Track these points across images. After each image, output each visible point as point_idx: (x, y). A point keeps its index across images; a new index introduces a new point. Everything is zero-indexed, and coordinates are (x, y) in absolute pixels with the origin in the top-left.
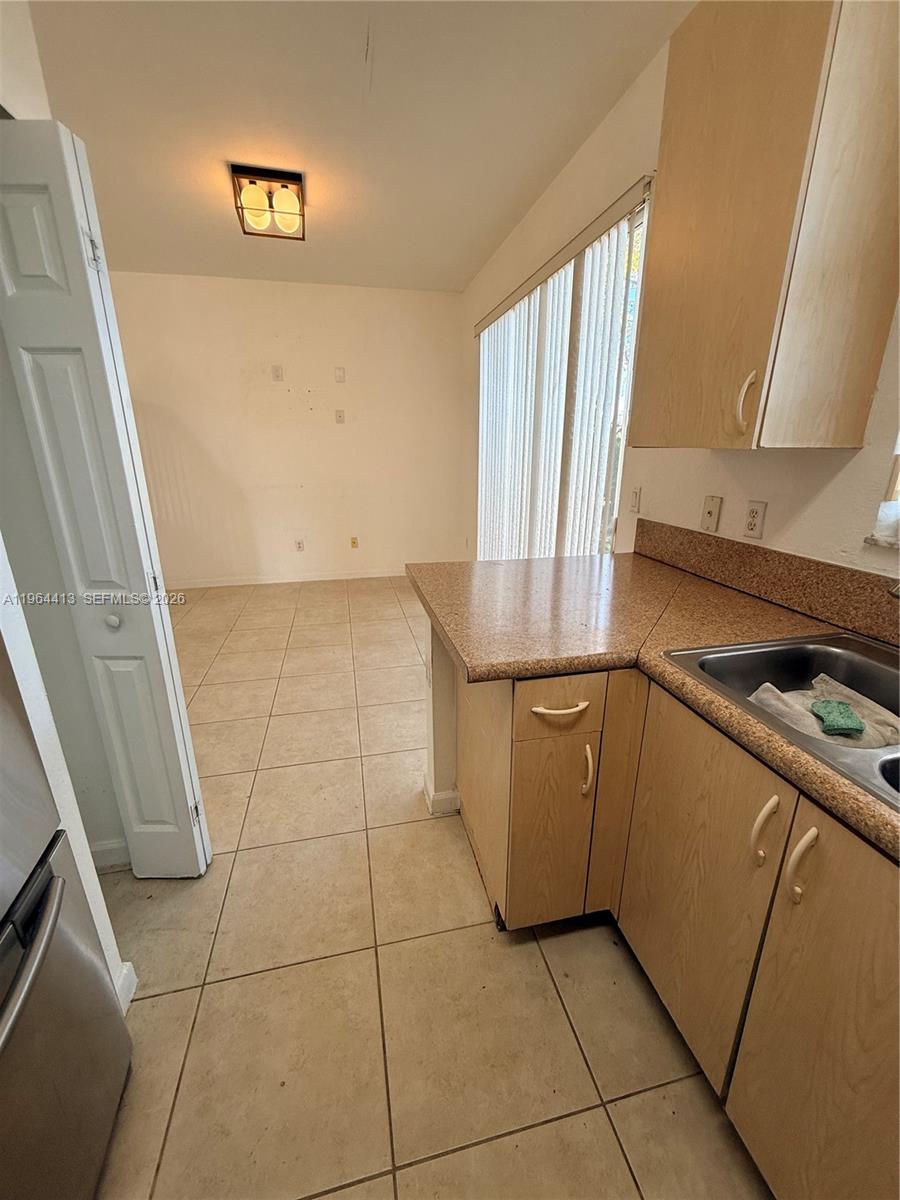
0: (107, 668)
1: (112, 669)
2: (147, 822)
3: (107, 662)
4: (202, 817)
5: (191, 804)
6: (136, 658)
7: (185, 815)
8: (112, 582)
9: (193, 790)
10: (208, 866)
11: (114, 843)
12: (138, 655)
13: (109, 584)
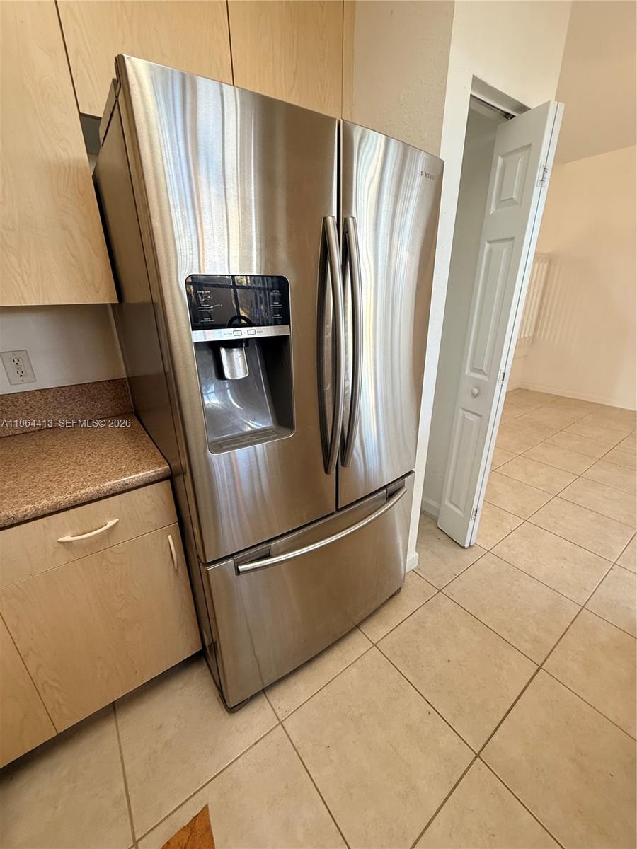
0: (464, 415)
1: (466, 417)
2: (451, 502)
3: (465, 412)
4: (478, 518)
5: (475, 507)
6: (478, 415)
7: (470, 512)
8: (482, 370)
9: (478, 501)
10: (470, 546)
11: (434, 504)
12: (479, 414)
13: (481, 371)
